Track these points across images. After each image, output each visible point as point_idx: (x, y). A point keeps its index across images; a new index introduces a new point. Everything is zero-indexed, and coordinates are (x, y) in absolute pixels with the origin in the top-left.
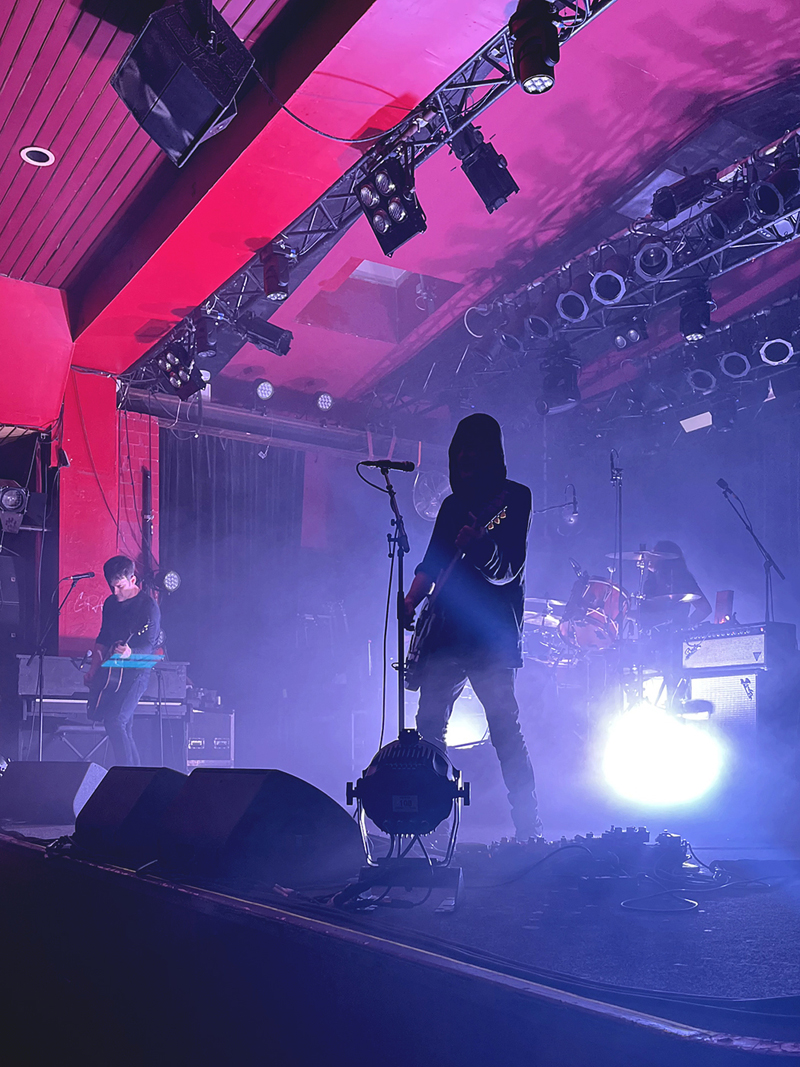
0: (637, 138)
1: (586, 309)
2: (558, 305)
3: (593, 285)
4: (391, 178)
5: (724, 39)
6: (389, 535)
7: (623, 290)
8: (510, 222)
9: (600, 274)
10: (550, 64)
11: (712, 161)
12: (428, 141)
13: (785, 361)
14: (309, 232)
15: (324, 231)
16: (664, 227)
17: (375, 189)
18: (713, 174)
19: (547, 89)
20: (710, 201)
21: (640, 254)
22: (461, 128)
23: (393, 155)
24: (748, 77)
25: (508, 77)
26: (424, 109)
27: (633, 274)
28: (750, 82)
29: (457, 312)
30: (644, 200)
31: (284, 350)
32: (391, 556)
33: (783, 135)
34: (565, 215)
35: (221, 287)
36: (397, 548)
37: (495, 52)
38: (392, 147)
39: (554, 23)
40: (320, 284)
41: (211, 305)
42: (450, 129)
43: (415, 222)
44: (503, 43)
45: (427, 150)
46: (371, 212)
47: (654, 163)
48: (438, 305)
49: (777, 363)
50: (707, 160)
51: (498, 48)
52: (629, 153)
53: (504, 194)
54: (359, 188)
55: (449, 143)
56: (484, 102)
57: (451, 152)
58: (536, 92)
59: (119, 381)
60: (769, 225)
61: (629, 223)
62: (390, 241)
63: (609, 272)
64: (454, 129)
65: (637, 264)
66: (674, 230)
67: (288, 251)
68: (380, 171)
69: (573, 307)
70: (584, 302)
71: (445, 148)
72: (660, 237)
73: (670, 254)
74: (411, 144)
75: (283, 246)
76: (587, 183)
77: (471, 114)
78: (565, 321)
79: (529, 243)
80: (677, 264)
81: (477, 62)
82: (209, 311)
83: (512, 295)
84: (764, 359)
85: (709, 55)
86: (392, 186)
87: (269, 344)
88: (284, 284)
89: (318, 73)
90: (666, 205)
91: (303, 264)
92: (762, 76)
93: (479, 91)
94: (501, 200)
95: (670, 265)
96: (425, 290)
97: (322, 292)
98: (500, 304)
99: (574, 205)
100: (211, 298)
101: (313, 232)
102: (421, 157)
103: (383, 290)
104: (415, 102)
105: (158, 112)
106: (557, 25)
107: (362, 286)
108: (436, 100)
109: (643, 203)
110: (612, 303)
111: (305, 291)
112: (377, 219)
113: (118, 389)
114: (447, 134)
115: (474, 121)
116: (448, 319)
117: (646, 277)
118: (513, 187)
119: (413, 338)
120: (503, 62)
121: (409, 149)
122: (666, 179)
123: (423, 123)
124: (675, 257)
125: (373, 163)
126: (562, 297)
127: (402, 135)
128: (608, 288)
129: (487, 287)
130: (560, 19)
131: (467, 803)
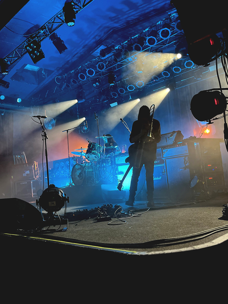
0: (94, 38)
1: (86, 77)
2: (79, 76)
3: (87, 72)
4: (34, 45)
5: (113, 15)
6: (42, 135)
7: (94, 73)
8: (66, 57)
9: (88, 69)
10: (74, 19)
11: (113, 44)
12: (44, 36)
13: (133, 90)
14: (13, 57)
15: (17, 57)
16: (103, 58)
17: (31, 47)
18: (113, 47)
19: (73, 25)
20: (113, 53)
21: (98, 65)
22: (52, 33)
23: (35, 39)
24: (120, 24)
25: (63, 21)
26: (42, 28)
27: (96, 69)
28: (120, 25)
29: (53, 78)
30: (97, 52)
31: (8, 87)
32: (43, 140)
33: (129, 38)
34: (79, 55)
36: (44, 138)
37: (59, 16)
38: (34, 37)
39: (74, 9)
40: (16, 70)
42: (49, 34)
43: (42, 56)
45: (44, 38)
46: (30, 53)
47: (99, 43)
48: (48, 76)
49: (131, 91)
50: (112, 43)
51: (60, 14)
52: (94, 40)
53: (64, 50)
54: (26, 47)
55: (49, 37)
56: (57, 28)
57: (49, 39)
58: (70, 26)
60: (127, 59)
61: (95, 57)
62: (35, 60)
63: (91, 69)
64: (50, 34)
65: (97, 67)
66: (105, 59)
67: (8, 62)
68: (32, 43)
69: (82, 77)
70: (85, 76)
71: (48, 38)
72: (102, 61)
73: (105, 65)
74: (39, 37)
75: (6, 61)
76: (83, 48)
77: (54, 30)
78: (81, 80)
79: (70, 61)
80: (107, 67)
81: (55, 17)
83: (67, 74)
84: (128, 90)
85: (111, 19)
86: (35, 47)
87: (3, 85)
88: (7, 70)
89: (14, 18)
90: (103, 53)
91: (12, 65)
92: (123, 24)
93: (55, 25)
94: (63, 51)
95: (105, 67)
96: (44, 72)
97: (17, 72)
98: (64, 76)
99: (81, 53)
101: (14, 57)
102: (42, 40)
103: (33, 72)
104: (40, 26)
106: (75, 10)
107: (27, 71)
108: (45, 26)
109: (98, 52)
110: (92, 76)
111: (13, 71)
112: (31, 55)
114: (48, 35)
115: (55, 32)
116: (51, 79)
117: (100, 70)
118: (66, 48)
119: (42, 84)
120: (61, 18)
121: (39, 38)
122: (102, 47)
123: (42, 32)
124: (106, 65)
125: (29, 41)
126: (79, 75)
127: (38, 34)
128: (91, 73)
129: (60, 72)
130: (75, 9)
131: (68, 202)
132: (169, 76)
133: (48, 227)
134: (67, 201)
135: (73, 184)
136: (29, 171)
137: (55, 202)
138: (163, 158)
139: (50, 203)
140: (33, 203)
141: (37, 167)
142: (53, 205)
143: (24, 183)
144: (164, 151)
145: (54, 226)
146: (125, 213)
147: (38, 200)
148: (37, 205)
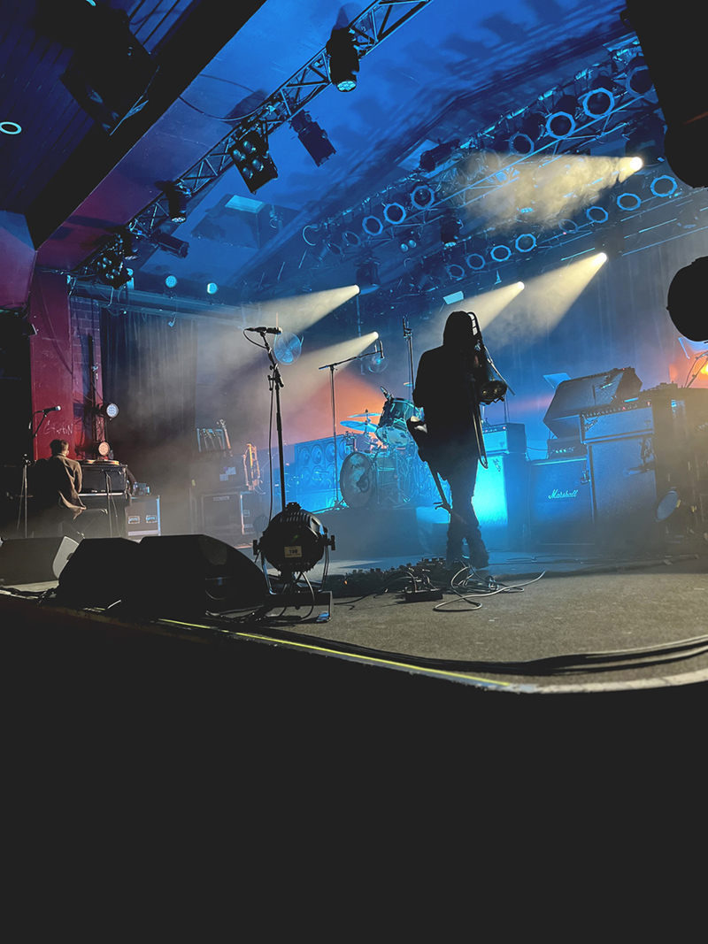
0: (406, 121)
1: (382, 227)
2: (364, 225)
3: (385, 212)
4: (252, 143)
5: (458, 57)
6: (269, 376)
7: (404, 215)
8: (333, 173)
9: (389, 205)
10: (354, 73)
11: (455, 135)
12: (276, 120)
13: (506, 259)
14: (198, 177)
15: (208, 177)
16: (427, 175)
17: (242, 150)
18: (457, 143)
19: (353, 89)
20: (456, 160)
21: (414, 193)
22: (298, 112)
23: (253, 129)
24: (476, 82)
25: (326, 80)
26: (273, 100)
27: (410, 205)
28: (476, 85)
29: (297, 229)
30: (414, 158)
31: (184, 254)
32: (271, 389)
33: (499, 118)
34: (365, 167)
35: (140, 213)
36: (275, 384)
37: (317, 64)
38: (253, 124)
39: (355, 46)
40: (206, 211)
41: (133, 225)
42: (290, 113)
43: (270, 172)
44: (322, 58)
45: (275, 126)
46: (240, 165)
47: (418, 135)
48: (284, 225)
49: (501, 260)
50: (451, 134)
51: (319, 61)
52: (405, 128)
53: (327, 155)
54: (231, 151)
55: (289, 121)
56: (311, 97)
57: (290, 127)
58: (345, 91)
59: (69, 277)
60: (492, 175)
61: (407, 174)
62: (254, 184)
63: (395, 204)
64: (293, 113)
65: (413, 199)
66: (434, 177)
67: (185, 190)
68: (245, 139)
69: (373, 226)
70: (380, 222)
71: (287, 125)
72: (425, 182)
73: (432, 193)
74: (265, 122)
75: (181, 187)
76: (378, 147)
77: (303, 103)
78: (368, 235)
79: (343, 185)
80: (437, 200)
81: (306, 70)
82: (131, 230)
83: (333, 218)
84: (494, 258)
85: (452, 68)
86: (254, 149)
87: (172, 250)
88: (183, 212)
89: (202, 76)
90: (428, 162)
91: (196, 198)
92: (483, 82)
93: (306, 91)
94: (325, 158)
95: (433, 199)
96: (275, 215)
97: (207, 216)
98: (326, 224)
99: (370, 162)
100: (133, 221)
101: (201, 178)
102: (272, 130)
103: (247, 216)
104: (267, 95)
105: (95, 99)
106: (357, 48)
107: (233, 212)
108: (280, 94)
109: (415, 160)
110: (397, 223)
111: (198, 213)
112: (244, 170)
113: (68, 281)
114: (288, 116)
115: (305, 108)
116: (292, 233)
117: (419, 207)
118: (332, 150)
119: (269, 246)
120: (322, 70)
121: (264, 125)
122: (427, 146)
123: (272, 109)
124: (436, 194)
125: (239, 133)
126: (365, 220)
127: (260, 116)
128: (395, 214)
129: (316, 213)
130: (358, 45)
131: (333, 549)
132: (607, 218)
133: (283, 609)
134: (329, 547)
135: (345, 504)
136: (234, 468)
137: (299, 548)
138: (583, 439)
139: (287, 550)
140: (245, 547)
141: (254, 457)
142: (294, 555)
143: (221, 498)
144: (586, 422)
145: (297, 608)
146: (478, 582)
147: (258, 542)
148: (255, 553)
